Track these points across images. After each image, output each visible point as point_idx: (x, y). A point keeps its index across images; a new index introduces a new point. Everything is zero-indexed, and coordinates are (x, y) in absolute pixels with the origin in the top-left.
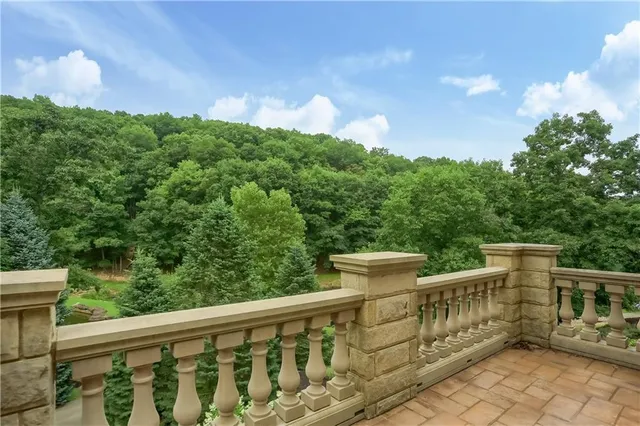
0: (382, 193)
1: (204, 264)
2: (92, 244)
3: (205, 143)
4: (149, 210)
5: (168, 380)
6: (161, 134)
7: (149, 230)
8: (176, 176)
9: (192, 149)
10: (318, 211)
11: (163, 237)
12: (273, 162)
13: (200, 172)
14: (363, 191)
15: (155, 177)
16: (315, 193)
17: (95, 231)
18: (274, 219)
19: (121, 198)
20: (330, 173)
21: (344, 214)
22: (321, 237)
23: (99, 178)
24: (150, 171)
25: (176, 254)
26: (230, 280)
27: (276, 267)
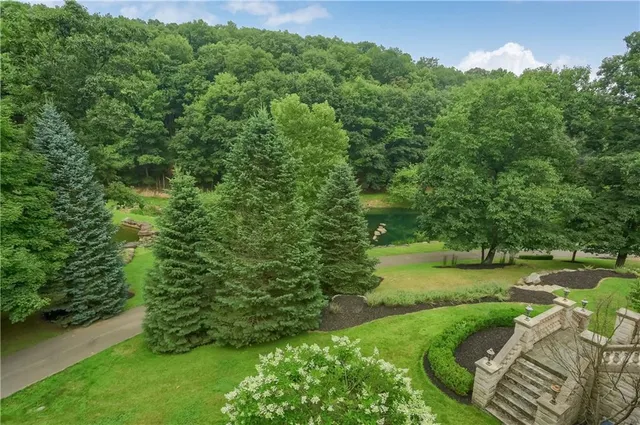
0: (429, 109)
1: (245, 183)
2: (136, 162)
3: (242, 54)
4: (188, 127)
5: (211, 301)
6: (196, 44)
7: (189, 147)
8: (214, 89)
9: (228, 60)
10: (358, 127)
11: (201, 154)
12: (313, 73)
13: (237, 86)
14: (408, 107)
15: (192, 92)
16: (357, 108)
17: (137, 148)
18: (315, 136)
19: (159, 115)
20: (374, 86)
21: (385, 131)
22: (360, 156)
23: (132, 89)
24: (187, 86)
25: (215, 172)
26: (274, 202)
27: (317, 187)
